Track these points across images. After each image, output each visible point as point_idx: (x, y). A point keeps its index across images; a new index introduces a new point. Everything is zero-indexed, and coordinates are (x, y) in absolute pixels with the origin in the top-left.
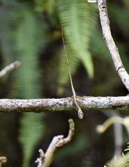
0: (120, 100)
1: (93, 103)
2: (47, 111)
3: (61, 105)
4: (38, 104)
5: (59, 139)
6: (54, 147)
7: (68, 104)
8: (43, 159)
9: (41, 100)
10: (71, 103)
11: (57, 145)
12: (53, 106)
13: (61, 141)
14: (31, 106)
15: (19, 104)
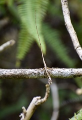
0: (79, 71)
1: (60, 73)
2: (25, 78)
3: (35, 74)
4: (18, 73)
5: (38, 99)
6: (34, 105)
7: (41, 73)
8: (25, 114)
9: (20, 70)
10: (43, 72)
11: (36, 104)
12: (29, 75)
13: (39, 101)
14: (13, 74)
15: (4, 73)
